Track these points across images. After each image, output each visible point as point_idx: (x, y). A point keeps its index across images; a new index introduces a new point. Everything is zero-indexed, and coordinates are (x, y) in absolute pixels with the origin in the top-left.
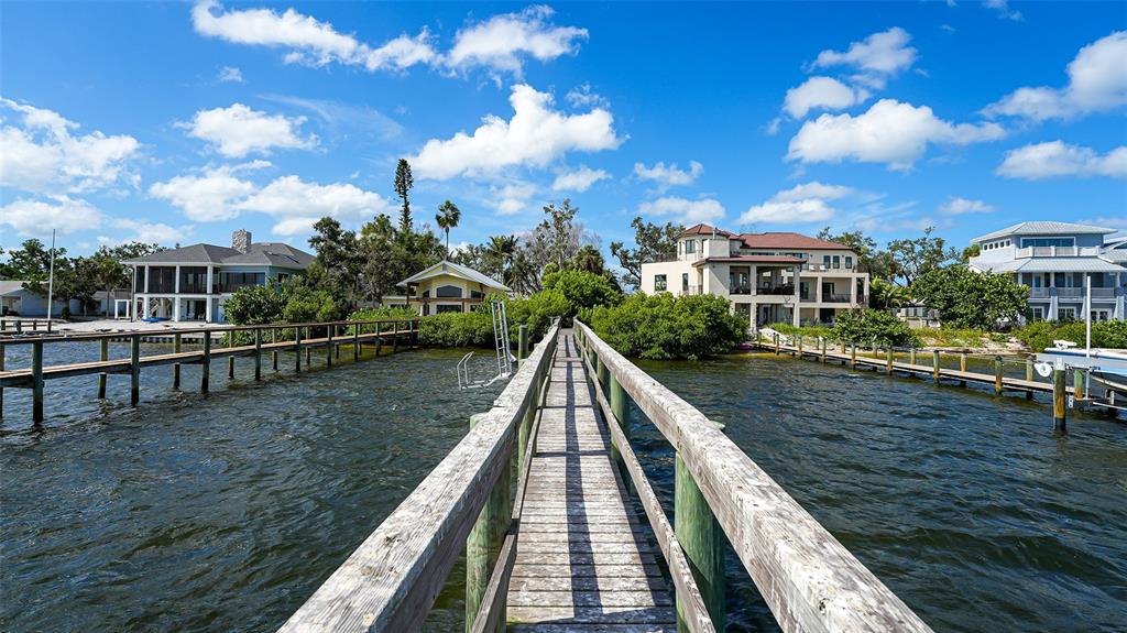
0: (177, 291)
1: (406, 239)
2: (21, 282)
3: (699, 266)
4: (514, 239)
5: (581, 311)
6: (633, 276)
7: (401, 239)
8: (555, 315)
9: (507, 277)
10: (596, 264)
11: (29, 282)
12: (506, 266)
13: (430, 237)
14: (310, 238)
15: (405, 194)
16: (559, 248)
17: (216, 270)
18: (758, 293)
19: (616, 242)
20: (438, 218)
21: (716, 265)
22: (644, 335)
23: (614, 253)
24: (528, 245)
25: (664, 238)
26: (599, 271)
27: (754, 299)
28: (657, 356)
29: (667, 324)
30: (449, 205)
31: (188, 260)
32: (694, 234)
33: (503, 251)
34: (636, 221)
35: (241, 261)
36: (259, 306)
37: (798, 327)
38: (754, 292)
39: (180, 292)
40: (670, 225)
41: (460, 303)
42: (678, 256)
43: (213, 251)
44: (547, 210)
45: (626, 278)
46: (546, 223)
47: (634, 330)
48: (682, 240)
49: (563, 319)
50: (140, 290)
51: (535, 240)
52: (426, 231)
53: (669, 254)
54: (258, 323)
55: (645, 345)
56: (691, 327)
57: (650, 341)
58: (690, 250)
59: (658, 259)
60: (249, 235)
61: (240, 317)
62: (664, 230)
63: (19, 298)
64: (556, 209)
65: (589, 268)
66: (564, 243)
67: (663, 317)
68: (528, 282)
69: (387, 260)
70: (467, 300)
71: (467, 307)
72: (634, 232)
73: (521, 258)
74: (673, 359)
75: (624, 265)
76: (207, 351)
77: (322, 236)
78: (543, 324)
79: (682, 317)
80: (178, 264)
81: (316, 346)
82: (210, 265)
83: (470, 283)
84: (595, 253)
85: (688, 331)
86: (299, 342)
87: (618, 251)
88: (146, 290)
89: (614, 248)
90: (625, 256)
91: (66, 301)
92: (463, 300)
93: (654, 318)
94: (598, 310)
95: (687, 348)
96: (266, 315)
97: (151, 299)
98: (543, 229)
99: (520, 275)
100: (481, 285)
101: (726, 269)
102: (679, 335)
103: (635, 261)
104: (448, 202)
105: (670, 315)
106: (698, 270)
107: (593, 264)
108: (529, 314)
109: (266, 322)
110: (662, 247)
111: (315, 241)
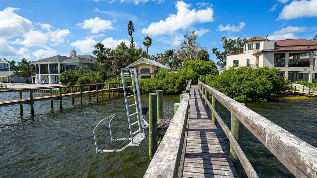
0: (49, 73)
1: (131, 51)
2: (13, 72)
3: (257, 55)
4: (173, 50)
5: (201, 77)
6: (221, 62)
7: (129, 51)
8: (189, 79)
9: (170, 64)
10: (206, 57)
11: (15, 71)
12: (170, 61)
13: (140, 50)
14: (93, 51)
15: (131, 34)
16: (191, 51)
17: (61, 65)
18: (289, 67)
19: (215, 48)
20: (144, 43)
21: (267, 53)
22: (236, 89)
23: (214, 53)
24: (178, 52)
25: (236, 45)
26: (208, 60)
27: (286, 70)
28: (243, 100)
29: (248, 82)
30: (148, 38)
31: (52, 61)
32: (253, 41)
33: (169, 55)
34: (223, 39)
35: (70, 61)
36: (70, 78)
37: (311, 82)
38: (287, 66)
39: (50, 73)
40: (239, 39)
41: (149, 75)
42: (244, 52)
43: (61, 58)
44: (185, 36)
45: (218, 63)
46: (185, 42)
47: (230, 86)
48: (247, 45)
49: (193, 81)
50: (38, 73)
51: (181, 50)
52: (139, 48)
53: (240, 51)
54: (70, 85)
55: (236, 94)
56: (263, 84)
57: (240, 91)
58: (250, 48)
59: (233, 54)
60: (75, 52)
61: (64, 82)
62: (236, 41)
63: (13, 77)
64: (189, 36)
65: (203, 59)
66: (193, 50)
67: (246, 79)
68: (179, 67)
69: (121, 58)
70: (152, 73)
71: (152, 77)
72: (222, 43)
73: (176, 57)
74: (252, 101)
75: (218, 57)
76: (61, 95)
77: (98, 50)
78: (183, 83)
79: (257, 79)
80: (49, 63)
81: (93, 93)
82: (59, 63)
83: (153, 66)
84: (206, 52)
85: (261, 87)
86: (97, 91)
87: (215, 52)
88: (40, 73)
89: (214, 50)
90: (218, 54)
91: (27, 77)
92: (151, 74)
93: (241, 80)
94: (208, 77)
95: (260, 96)
96: (73, 81)
97: (42, 76)
98: (184, 45)
99: (176, 64)
100: (158, 67)
101: (272, 55)
102: (256, 89)
103: (222, 56)
104: (147, 37)
105: (250, 78)
106: (256, 57)
107: (205, 57)
108: (177, 79)
109: (73, 84)
110: (236, 49)
111: (95, 52)
